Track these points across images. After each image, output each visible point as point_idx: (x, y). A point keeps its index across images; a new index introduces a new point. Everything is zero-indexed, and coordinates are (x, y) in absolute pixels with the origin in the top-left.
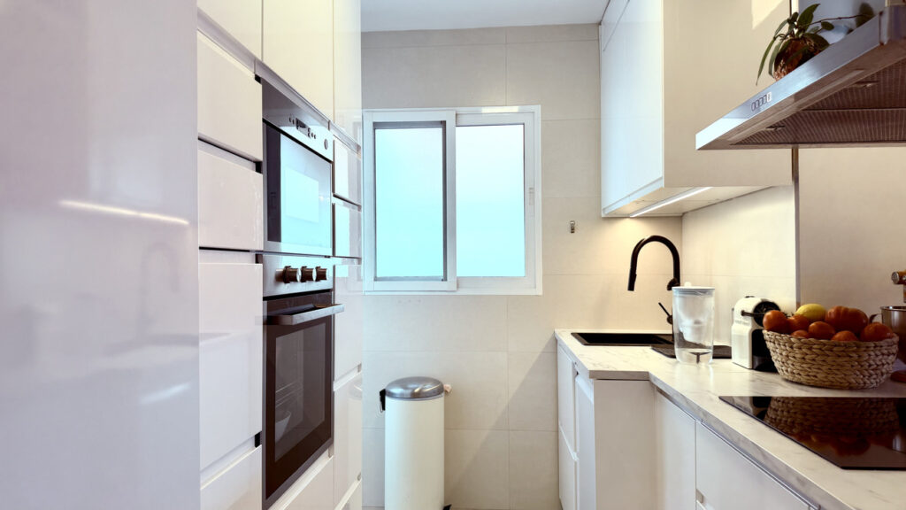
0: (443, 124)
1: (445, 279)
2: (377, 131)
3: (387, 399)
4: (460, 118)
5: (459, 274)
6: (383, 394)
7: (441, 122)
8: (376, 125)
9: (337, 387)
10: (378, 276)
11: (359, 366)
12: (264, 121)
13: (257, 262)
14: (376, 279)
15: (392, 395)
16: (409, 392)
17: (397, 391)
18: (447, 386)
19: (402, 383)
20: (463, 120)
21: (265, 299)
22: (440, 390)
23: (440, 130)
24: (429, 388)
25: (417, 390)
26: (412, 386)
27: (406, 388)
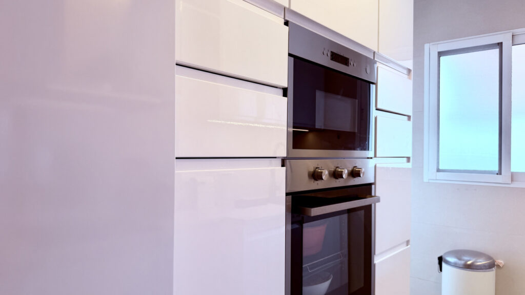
0: (500, 45)
1: (500, 173)
2: (441, 58)
3: (444, 265)
4: (516, 38)
5: (513, 169)
6: (440, 260)
7: (498, 44)
8: (441, 54)
9: (378, 260)
10: (441, 168)
11: (408, 242)
12: (290, 55)
13: (283, 166)
14: (438, 170)
15: (447, 263)
16: (463, 262)
17: (451, 259)
18: (500, 262)
19: (458, 253)
20: (517, 40)
21: (287, 194)
22: (491, 265)
23: (497, 51)
24: (481, 262)
25: (469, 263)
26: (466, 258)
27: (460, 259)
